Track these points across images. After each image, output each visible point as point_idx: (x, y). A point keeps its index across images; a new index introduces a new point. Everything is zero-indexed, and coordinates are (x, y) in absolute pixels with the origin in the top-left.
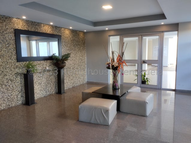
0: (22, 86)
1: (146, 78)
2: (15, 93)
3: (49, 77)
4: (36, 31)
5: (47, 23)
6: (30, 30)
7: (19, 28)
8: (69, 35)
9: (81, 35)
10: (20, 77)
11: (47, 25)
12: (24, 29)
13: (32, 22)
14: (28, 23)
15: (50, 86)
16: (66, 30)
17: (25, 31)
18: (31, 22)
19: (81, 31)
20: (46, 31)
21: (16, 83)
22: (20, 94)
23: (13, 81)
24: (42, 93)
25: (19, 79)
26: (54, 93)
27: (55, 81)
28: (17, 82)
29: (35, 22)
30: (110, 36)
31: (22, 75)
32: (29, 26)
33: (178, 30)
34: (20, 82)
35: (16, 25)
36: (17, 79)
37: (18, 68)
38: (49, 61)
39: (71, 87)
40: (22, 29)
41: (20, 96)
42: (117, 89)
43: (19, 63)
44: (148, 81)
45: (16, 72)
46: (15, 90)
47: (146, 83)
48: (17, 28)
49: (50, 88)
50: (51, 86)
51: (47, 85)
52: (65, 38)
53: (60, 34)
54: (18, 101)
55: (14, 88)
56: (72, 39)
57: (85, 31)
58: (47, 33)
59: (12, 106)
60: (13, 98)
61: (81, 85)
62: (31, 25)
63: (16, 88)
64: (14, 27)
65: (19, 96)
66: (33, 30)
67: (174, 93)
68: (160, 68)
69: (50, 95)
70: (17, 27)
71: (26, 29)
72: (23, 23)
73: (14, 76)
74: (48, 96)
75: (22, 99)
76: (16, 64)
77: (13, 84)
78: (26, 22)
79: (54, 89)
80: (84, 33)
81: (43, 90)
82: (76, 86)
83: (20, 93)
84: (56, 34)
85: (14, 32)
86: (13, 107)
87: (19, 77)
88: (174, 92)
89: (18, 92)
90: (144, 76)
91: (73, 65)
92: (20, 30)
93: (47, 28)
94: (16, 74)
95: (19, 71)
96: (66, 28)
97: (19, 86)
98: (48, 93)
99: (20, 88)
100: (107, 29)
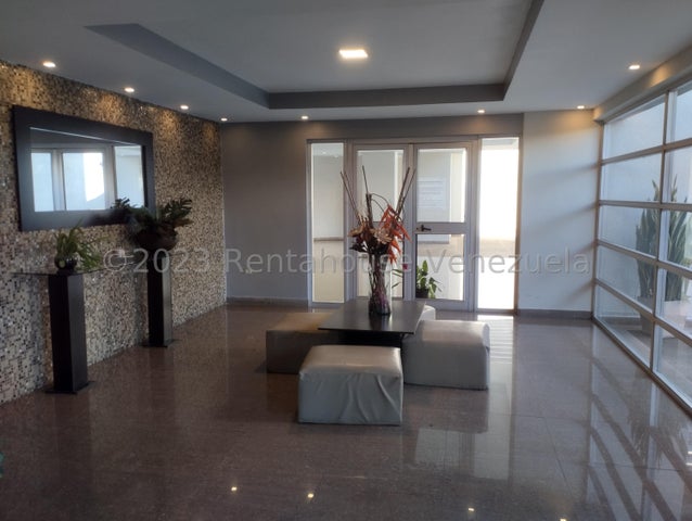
0: (33, 323)
1: (428, 277)
2: (13, 351)
3: (117, 285)
4: (77, 114)
5: (108, 89)
6: (58, 111)
7: (25, 104)
8: (174, 131)
9: (209, 133)
10: (27, 289)
11: (112, 93)
12: (39, 107)
13: (65, 81)
14: (52, 83)
15: (122, 320)
16: (166, 113)
17: (43, 113)
18: (62, 81)
19: (206, 121)
20: (108, 116)
21: (15, 313)
22: (30, 352)
23: (8, 306)
24: (97, 347)
25: (26, 295)
26: (132, 343)
27: (135, 302)
28: (19, 306)
29: (73, 83)
30: (311, 141)
31: (34, 278)
32: (54, 97)
33: (520, 134)
34: (27, 308)
35: (14, 91)
36: (18, 295)
37: (22, 254)
38: (116, 226)
39: (183, 320)
40: (34, 106)
41: (30, 362)
42: (384, 314)
43: (24, 235)
44: (434, 287)
45: (14, 271)
46: (15, 338)
47: (430, 294)
48: (18, 101)
49: (121, 327)
50: (124, 317)
51: (110, 317)
52: (162, 143)
53: (149, 130)
54: (22, 381)
55: (11, 330)
56: (183, 146)
57: (224, 120)
58: (111, 122)
59: (5, 401)
60: (8, 371)
61: (211, 311)
62: (62, 92)
63: (18, 331)
64: (8, 100)
65: (26, 362)
66: (67, 110)
67: (512, 322)
68: (472, 250)
69: (121, 353)
70: (19, 99)
71: (47, 108)
72: (38, 85)
73: (11, 286)
74: (115, 356)
75: (35, 371)
76: (17, 240)
77: (5, 316)
78: (46, 82)
79: (132, 330)
80: (219, 126)
81: (99, 335)
82: (195, 315)
83: (28, 348)
84: (136, 128)
85: (9, 119)
86: (7, 403)
87: (25, 288)
88: (512, 318)
89: (24, 347)
90: (425, 273)
91: (188, 240)
92: (29, 109)
93: (110, 104)
94: (15, 275)
95: (26, 266)
96: (166, 109)
97: (27, 322)
98: (116, 346)
99: (29, 330)
100: (305, 118)
